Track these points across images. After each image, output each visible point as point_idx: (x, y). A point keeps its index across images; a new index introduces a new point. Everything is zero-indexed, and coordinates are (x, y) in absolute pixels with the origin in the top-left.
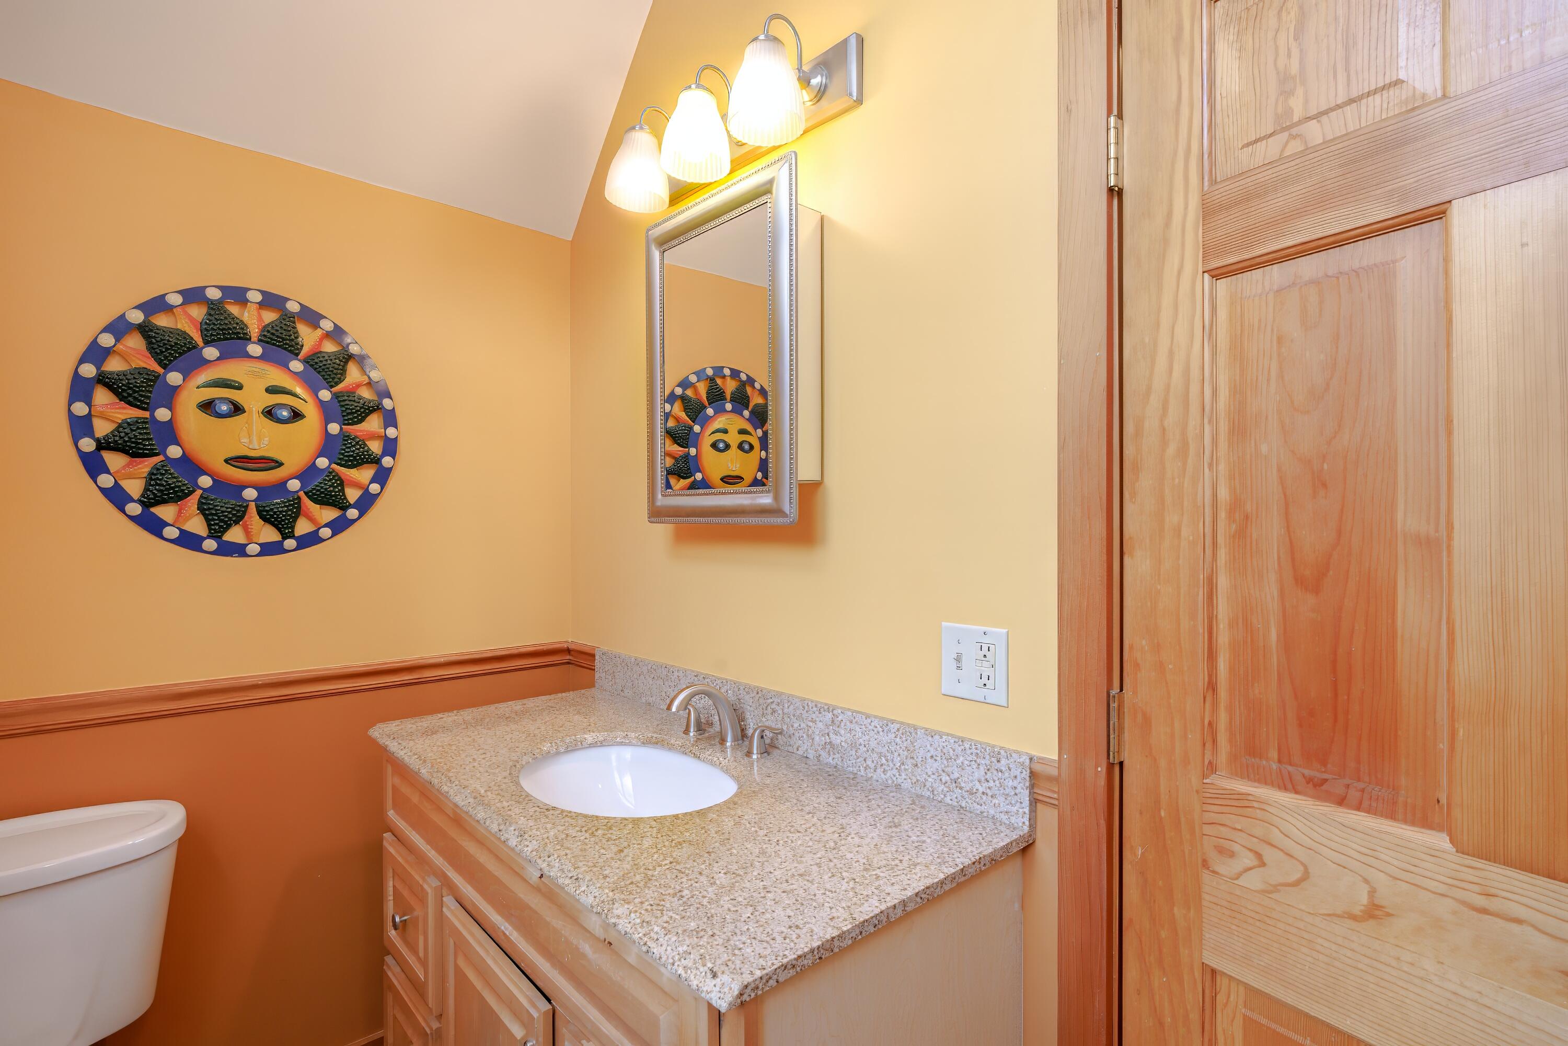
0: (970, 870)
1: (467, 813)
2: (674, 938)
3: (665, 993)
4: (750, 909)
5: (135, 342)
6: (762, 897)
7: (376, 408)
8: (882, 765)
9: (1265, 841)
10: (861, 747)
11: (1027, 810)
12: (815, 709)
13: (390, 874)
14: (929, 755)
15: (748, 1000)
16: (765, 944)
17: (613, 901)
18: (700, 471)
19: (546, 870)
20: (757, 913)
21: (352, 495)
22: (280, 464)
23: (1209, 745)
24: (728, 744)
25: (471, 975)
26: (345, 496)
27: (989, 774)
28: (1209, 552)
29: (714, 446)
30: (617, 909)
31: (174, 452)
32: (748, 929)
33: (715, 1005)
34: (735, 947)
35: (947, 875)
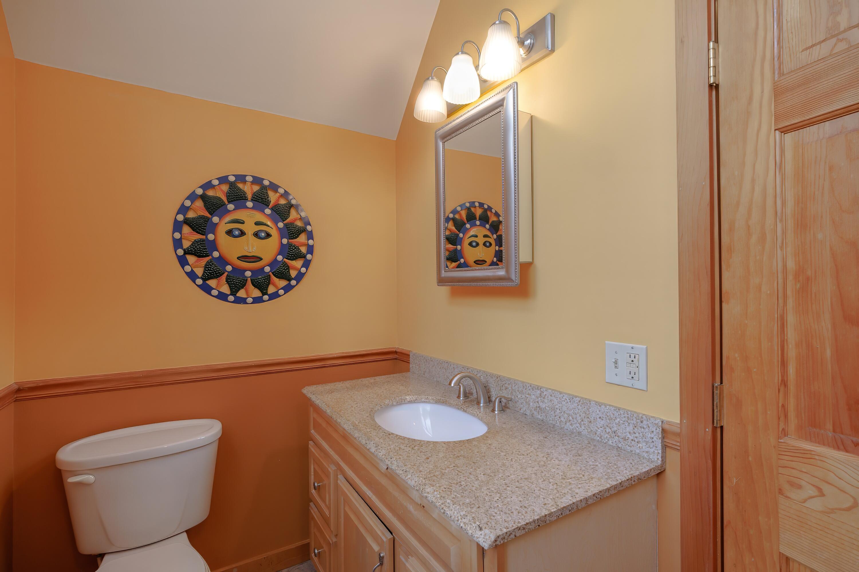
0: (626, 484)
1: (350, 434)
2: (458, 507)
3: (453, 535)
4: (498, 495)
5: (199, 203)
6: (505, 489)
7: (303, 230)
8: (570, 421)
9: (824, 481)
10: (557, 410)
11: (660, 452)
12: (530, 388)
13: (312, 462)
14: (598, 416)
15: (499, 544)
16: (508, 515)
17: (425, 485)
18: (463, 258)
19: (390, 465)
20: (502, 498)
21: (293, 273)
22: (261, 259)
23: (782, 418)
24: (482, 405)
25: (353, 517)
26: (290, 275)
27: (636, 429)
28: (781, 301)
29: (470, 244)
30: (427, 489)
31: (216, 254)
32: (498, 506)
33: (482, 545)
34: (491, 515)
35: (611, 486)
